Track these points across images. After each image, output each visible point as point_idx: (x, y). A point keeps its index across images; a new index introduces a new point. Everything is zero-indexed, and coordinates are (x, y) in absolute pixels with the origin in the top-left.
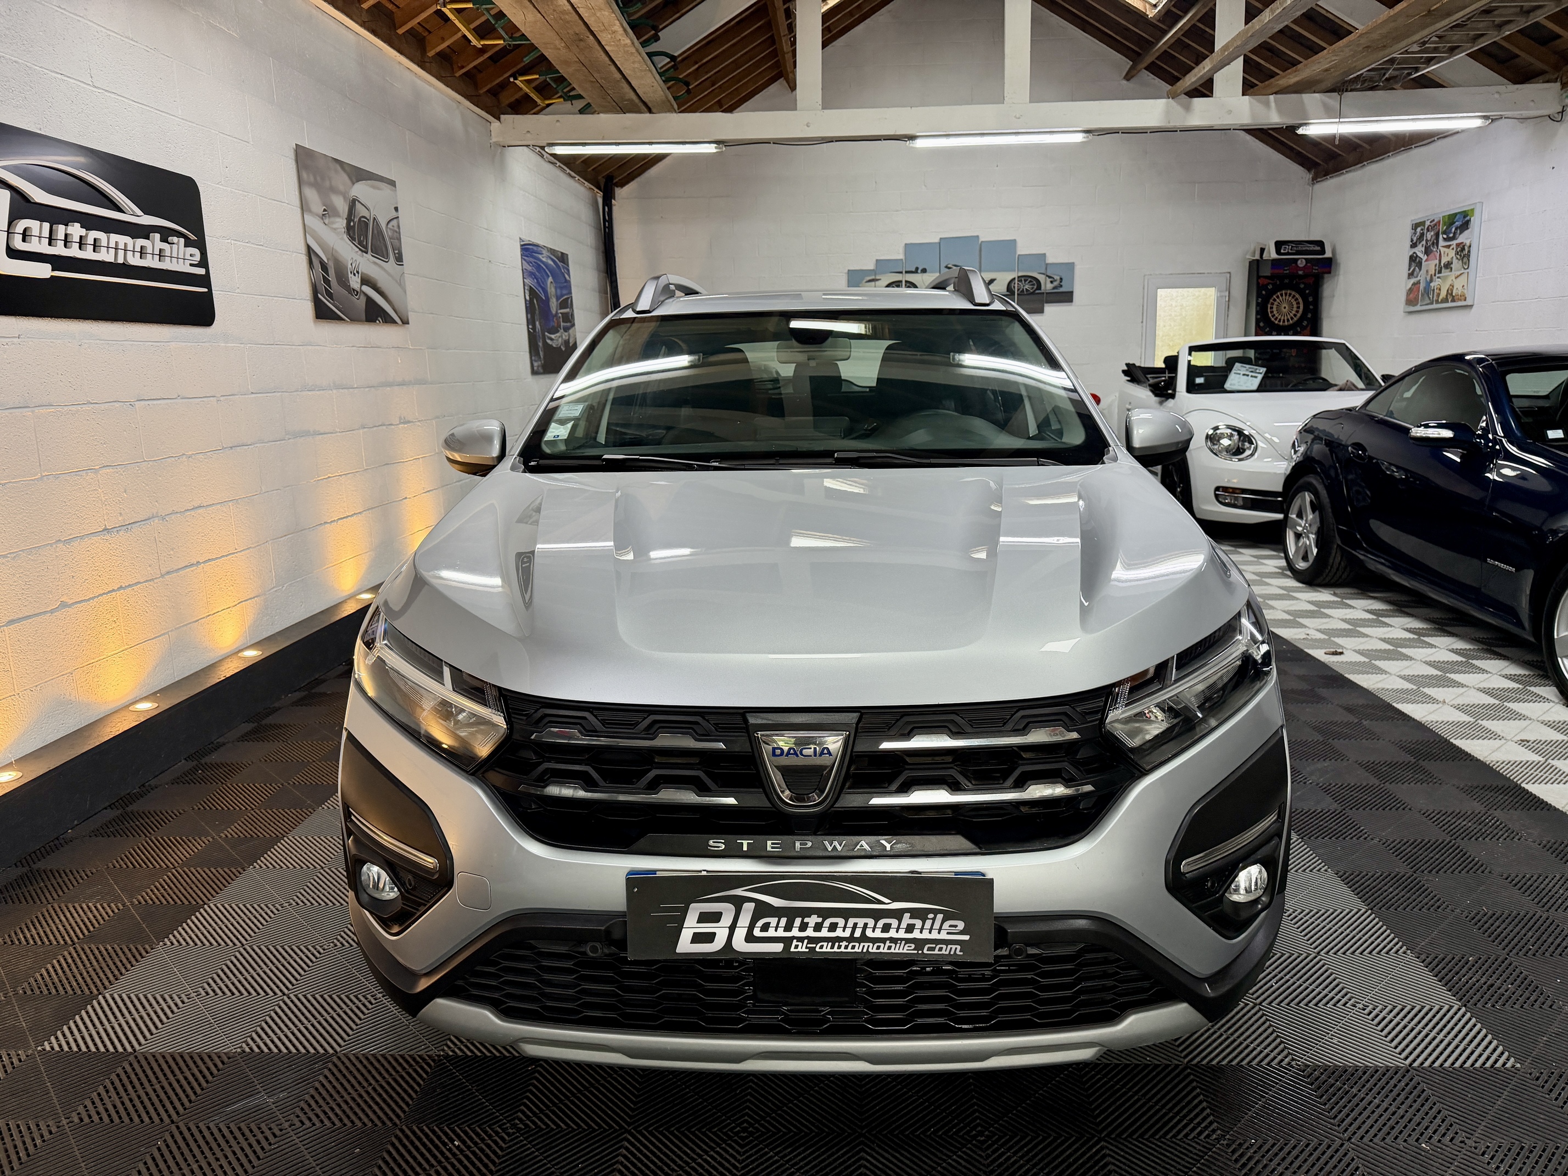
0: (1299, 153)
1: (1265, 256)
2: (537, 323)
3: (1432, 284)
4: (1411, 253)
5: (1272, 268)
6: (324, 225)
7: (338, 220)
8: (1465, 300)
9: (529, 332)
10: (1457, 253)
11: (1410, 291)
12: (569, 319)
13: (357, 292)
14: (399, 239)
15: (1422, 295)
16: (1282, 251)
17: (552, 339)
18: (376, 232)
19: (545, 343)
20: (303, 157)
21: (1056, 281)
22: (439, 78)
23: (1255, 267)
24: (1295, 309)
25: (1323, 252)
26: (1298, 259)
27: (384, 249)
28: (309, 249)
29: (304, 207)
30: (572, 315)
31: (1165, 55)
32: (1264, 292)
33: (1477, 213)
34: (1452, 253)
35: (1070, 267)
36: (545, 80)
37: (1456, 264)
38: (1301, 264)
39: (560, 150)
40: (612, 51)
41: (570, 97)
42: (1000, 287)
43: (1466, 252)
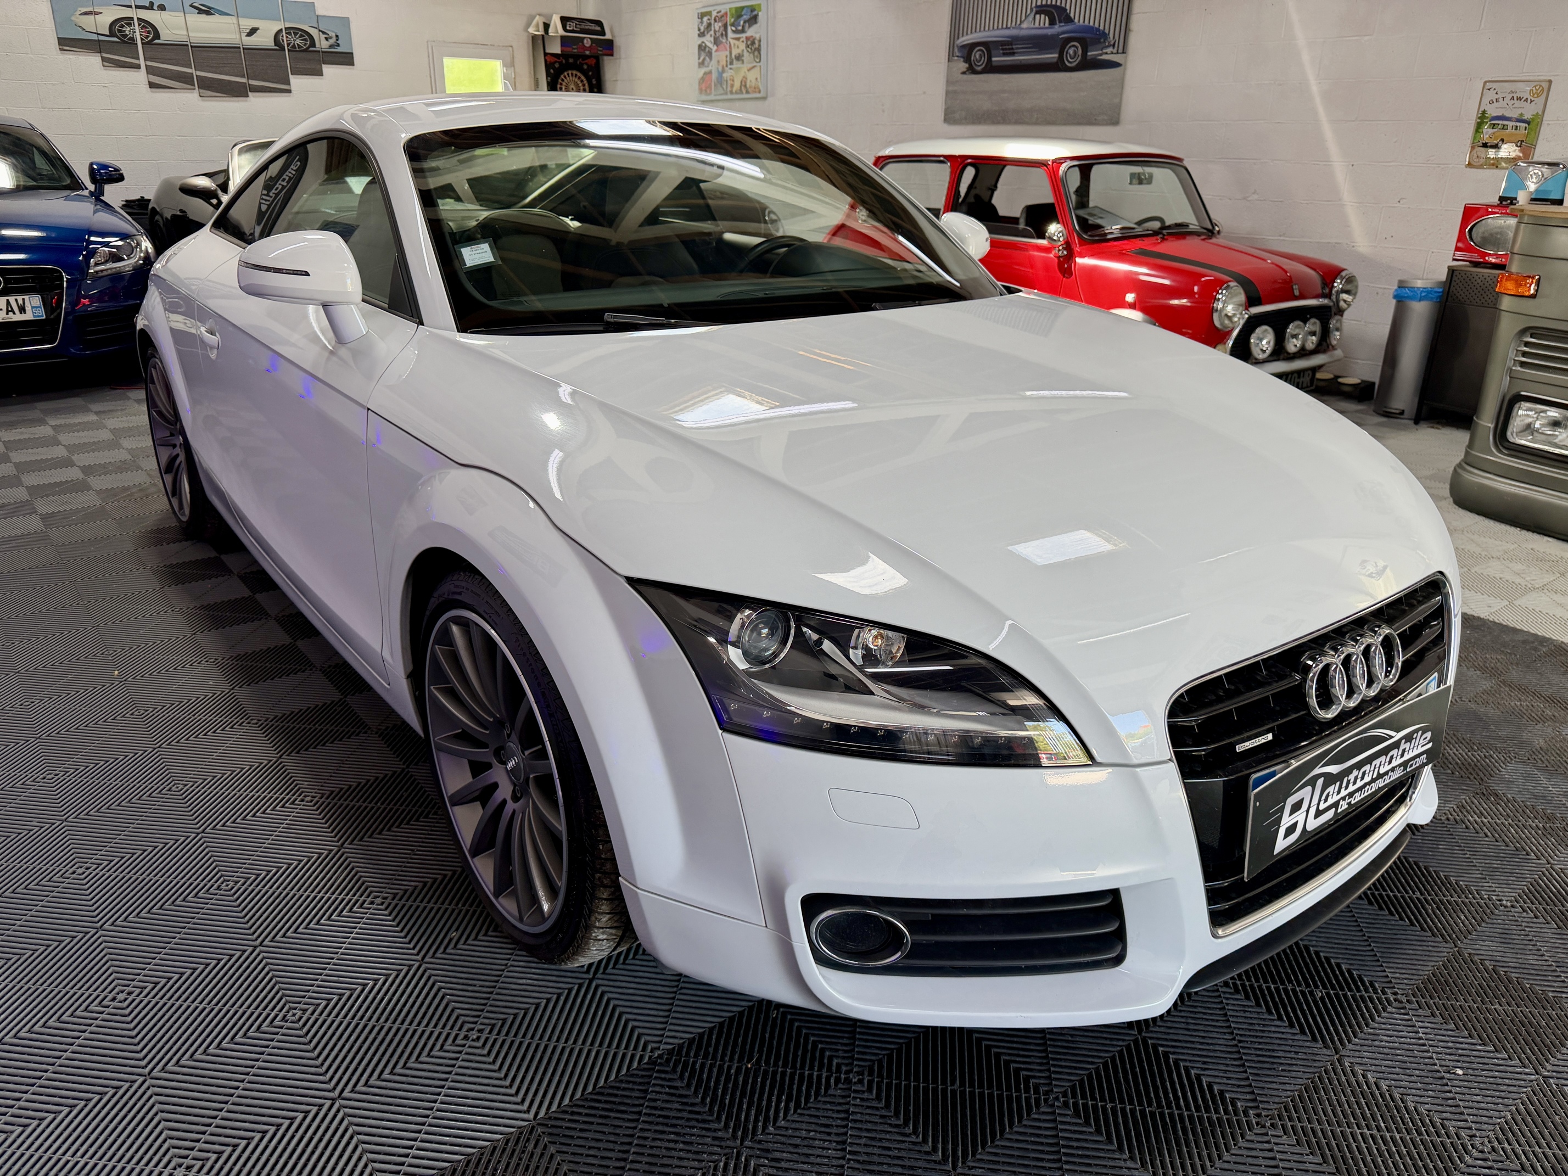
1: (551, 32)
3: (725, 75)
4: (699, 42)
5: (559, 45)
8: (759, 92)
10: (747, 46)
11: (702, 80)
15: (715, 85)
16: (568, 28)
21: (331, 38)
23: (540, 42)
25: (604, 33)
26: (583, 38)
32: (552, 71)
33: (763, 7)
34: (743, 46)
35: (345, 22)
37: (747, 56)
38: (586, 43)
42: (264, 39)
43: (757, 46)
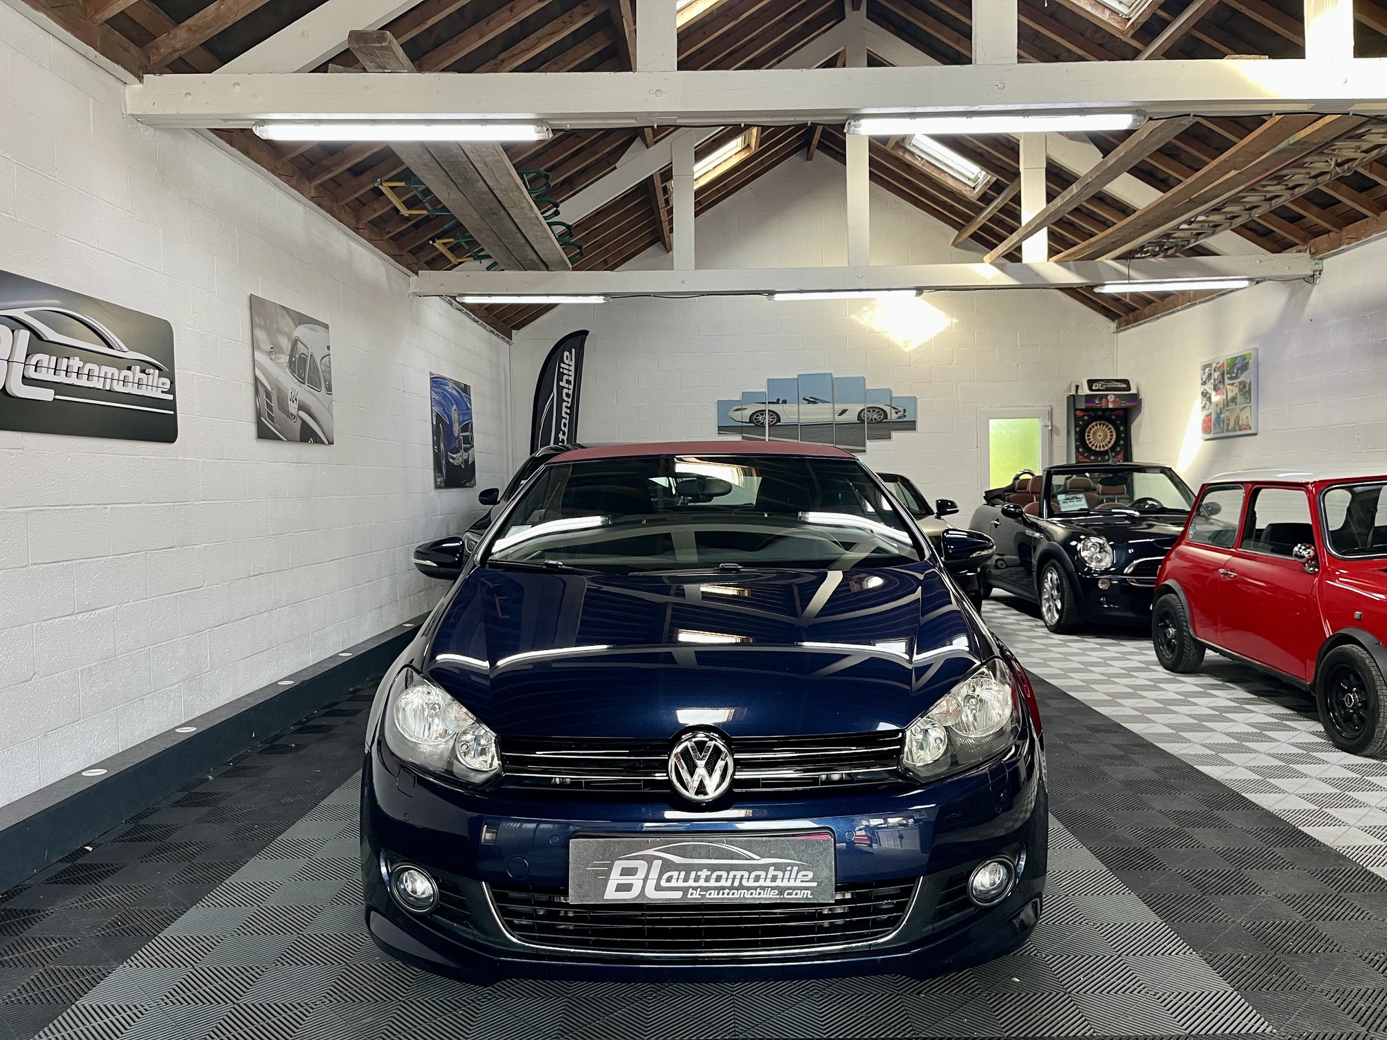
0: (1103, 307)
1: (1080, 393)
2: (442, 444)
3: (1222, 416)
4: (1202, 390)
5: (1086, 402)
6: (270, 361)
7: (282, 356)
8: (1250, 428)
9: (434, 451)
10: (1240, 390)
11: (1206, 421)
12: (469, 441)
13: (295, 416)
14: (330, 373)
15: (1214, 425)
16: (1094, 388)
17: (453, 458)
18: (312, 366)
19: (447, 461)
20: (256, 305)
22: (370, 240)
23: (1072, 400)
24: (1109, 437)
25: (1130, 390)
26: (1108, 395)
27: (318, 380)
28: (256, 378)
29: (255, 345)
30: (472, 438)
31: (983, 228)
32: (1081, 423)
33: (1253, 357)
34: (1236, 390)
35: (913, 400)
36: (460, 243)
37: (1240, 399)
38: (1111, 398)
39: (469, 300)
40: (520, 222)
41: (480, 258)
42: (851, 417)
43: (1247, 389)
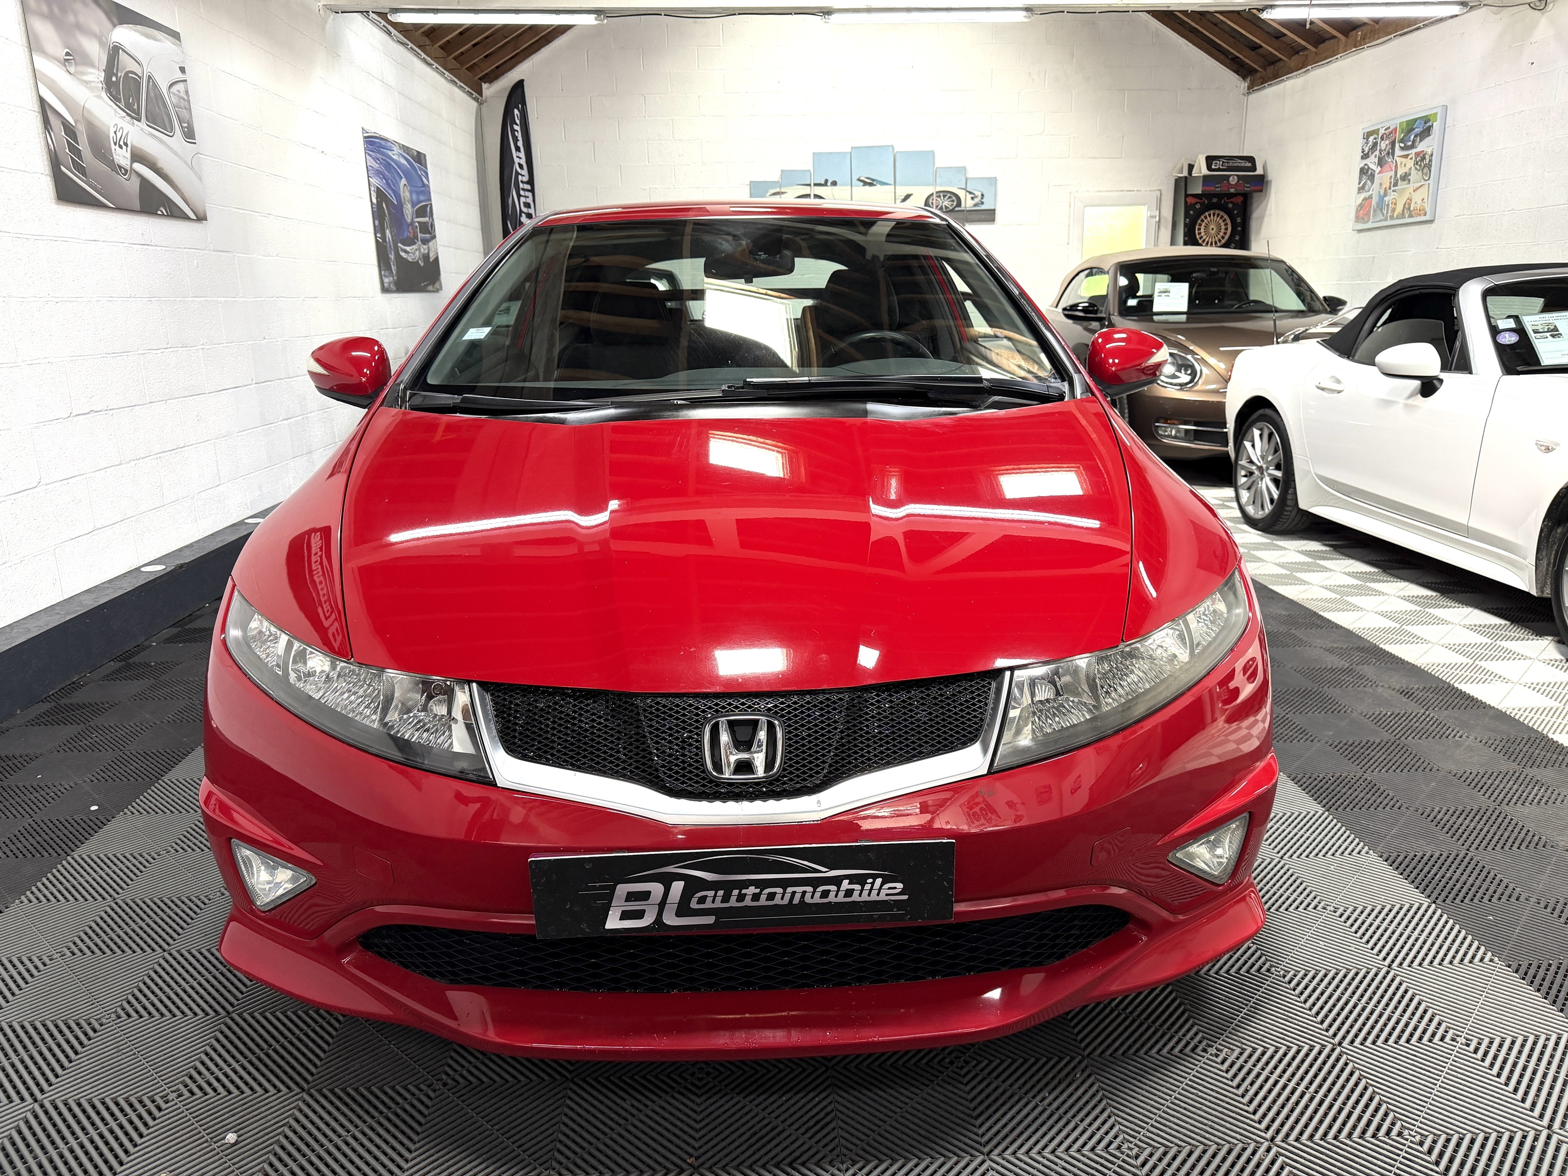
1: (1196, 173)
2: (388, 232)
3: (1386, 199)
4: (1362, 165)
5: (1203, 186)
6: (68, 75)
7: (90, 70)
8: (1425, 214)
9: (377, 241)
10: (1416, 163)
11: (1361, 207)
12: (428, 230)
13: (126, 171)
14: (189, 110)
15: (1375, 211)
16: (1214, 167)
17: (407, 252)
18: (152, 94)
19: (398, 256)
21: (977, 197)
23: (1184, 184)
24: (1222, 230)
25: (1254, 168)
26: (1229, 176)
27: (166, 118)
28: (42, 101)
29: (33, 44)
30: (432, 225)
32: (1192, 212)
33: (1441, 117)
34: (1410, 163)
35: (993, 181)
37: (1415, 176)
38: (1232, 181)
39: (406, 18)
42: (916, 203)
43: (1427, 161)
